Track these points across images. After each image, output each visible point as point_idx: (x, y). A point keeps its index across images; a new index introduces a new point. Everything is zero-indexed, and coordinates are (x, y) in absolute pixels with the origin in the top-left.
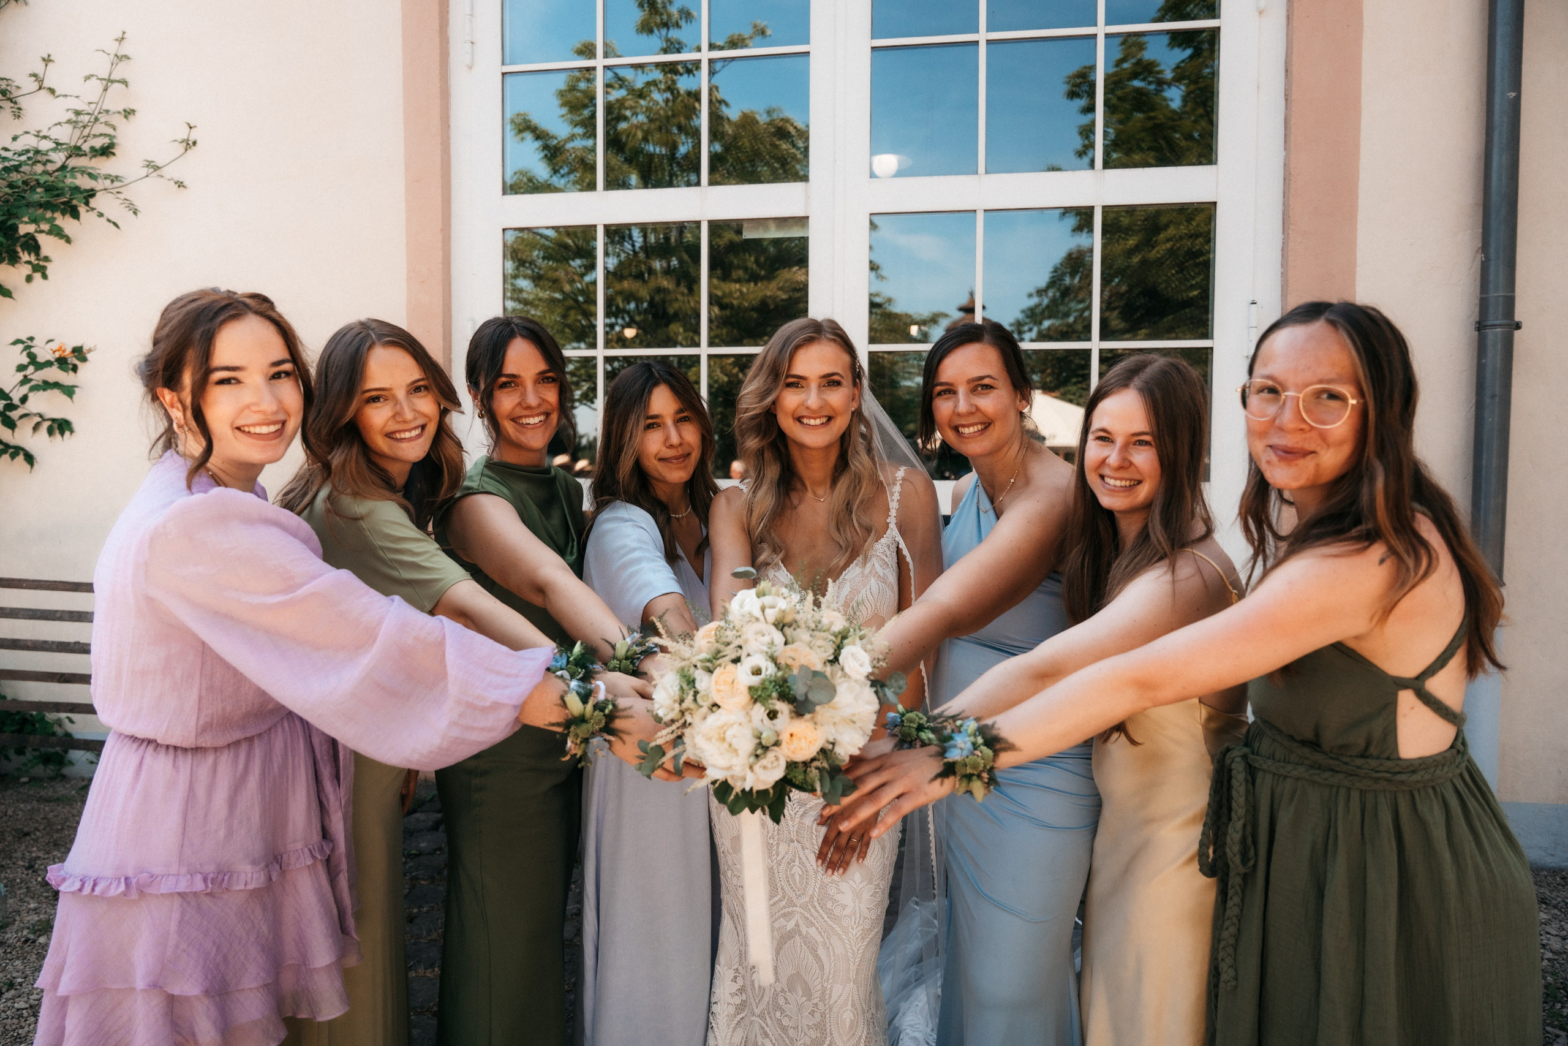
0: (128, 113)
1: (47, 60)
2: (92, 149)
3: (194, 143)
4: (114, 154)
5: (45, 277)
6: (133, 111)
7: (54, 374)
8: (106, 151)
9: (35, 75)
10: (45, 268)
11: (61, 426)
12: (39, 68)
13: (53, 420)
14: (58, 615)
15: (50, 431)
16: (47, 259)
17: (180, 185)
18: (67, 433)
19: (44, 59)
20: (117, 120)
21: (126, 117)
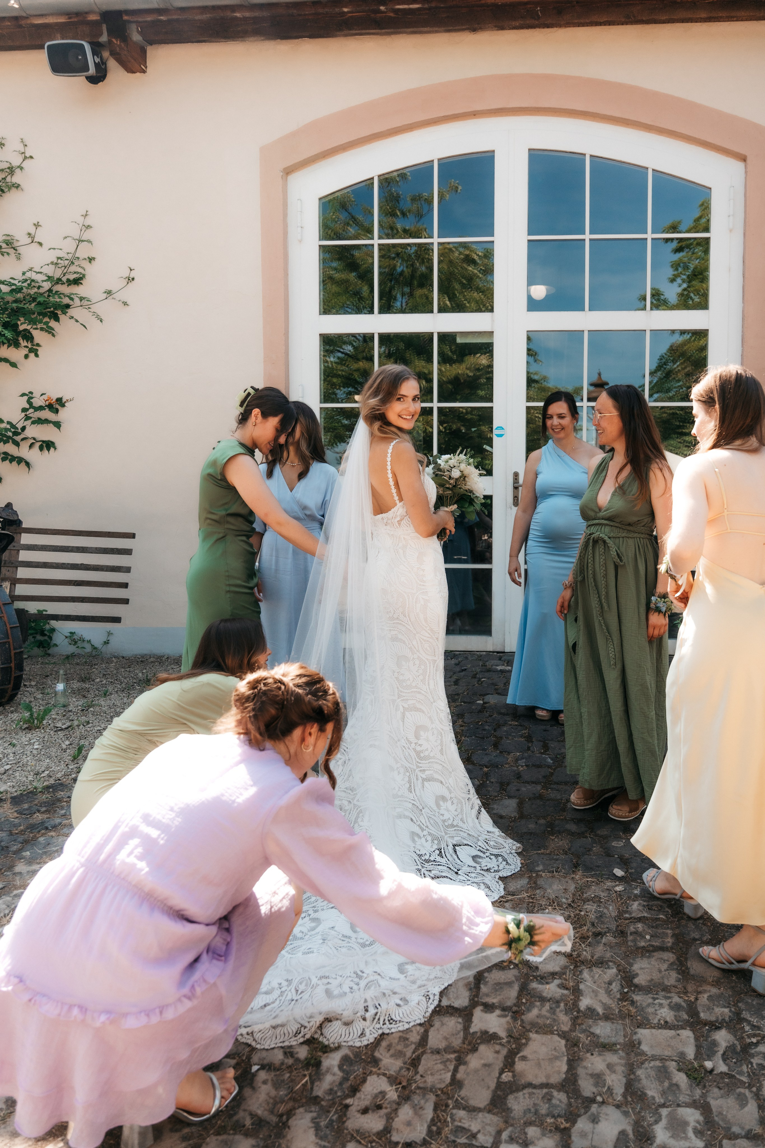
0: (91, 260)
1: (37, 225)
2: (68, 280)
3: (133, 279)
4: (81, 284)
5: (37, 355)
6: (94, 259)
7: (46, 414)
8: (77, 282)
9: (29, 234)
10: (37, 350)
11: (48, 445)
12: (32, 230)
13: (43, 442)
14: (70, 549)
15: (41, 448)
16: (38, 345)
17: (125, 304)
18: (52, 449)
19: (35, 224)
20: (85, 264)
21: (90, 262)
